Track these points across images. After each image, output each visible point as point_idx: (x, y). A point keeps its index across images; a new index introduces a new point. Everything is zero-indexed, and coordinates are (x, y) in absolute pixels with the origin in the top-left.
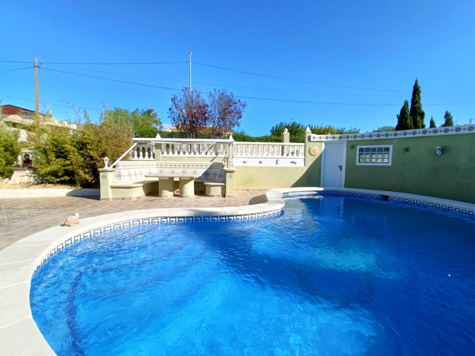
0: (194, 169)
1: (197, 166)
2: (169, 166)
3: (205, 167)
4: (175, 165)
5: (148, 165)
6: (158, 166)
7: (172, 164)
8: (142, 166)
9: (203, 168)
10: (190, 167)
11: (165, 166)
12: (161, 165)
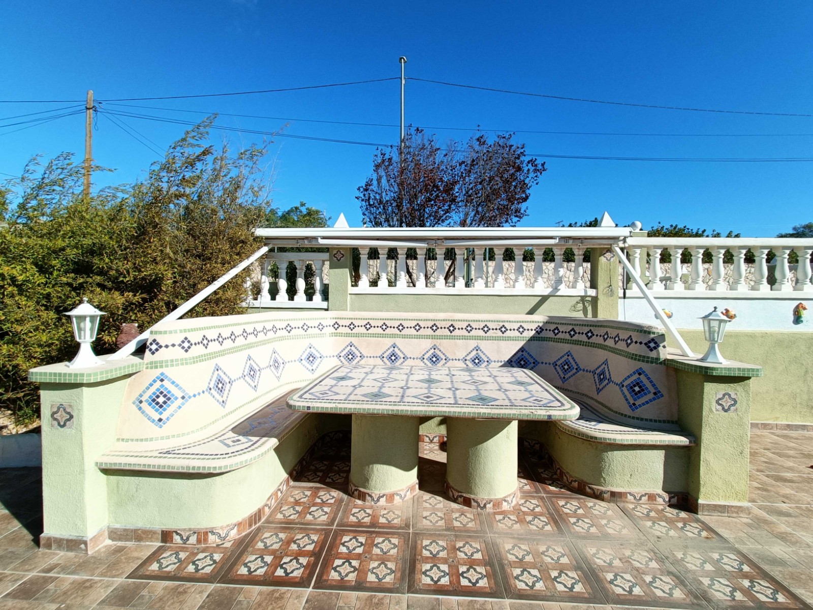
0: (473, 344)
1: (486, 329)
2: (380, 331)
3: (517, 334)
4: (401, 327)
5: (305, 327)
6: (341, 330)
7: (389, 323)
8: (284, 333)
9: (509, 339)
10: (457, 333)
11: (363, 330)
12: (352, 326)
